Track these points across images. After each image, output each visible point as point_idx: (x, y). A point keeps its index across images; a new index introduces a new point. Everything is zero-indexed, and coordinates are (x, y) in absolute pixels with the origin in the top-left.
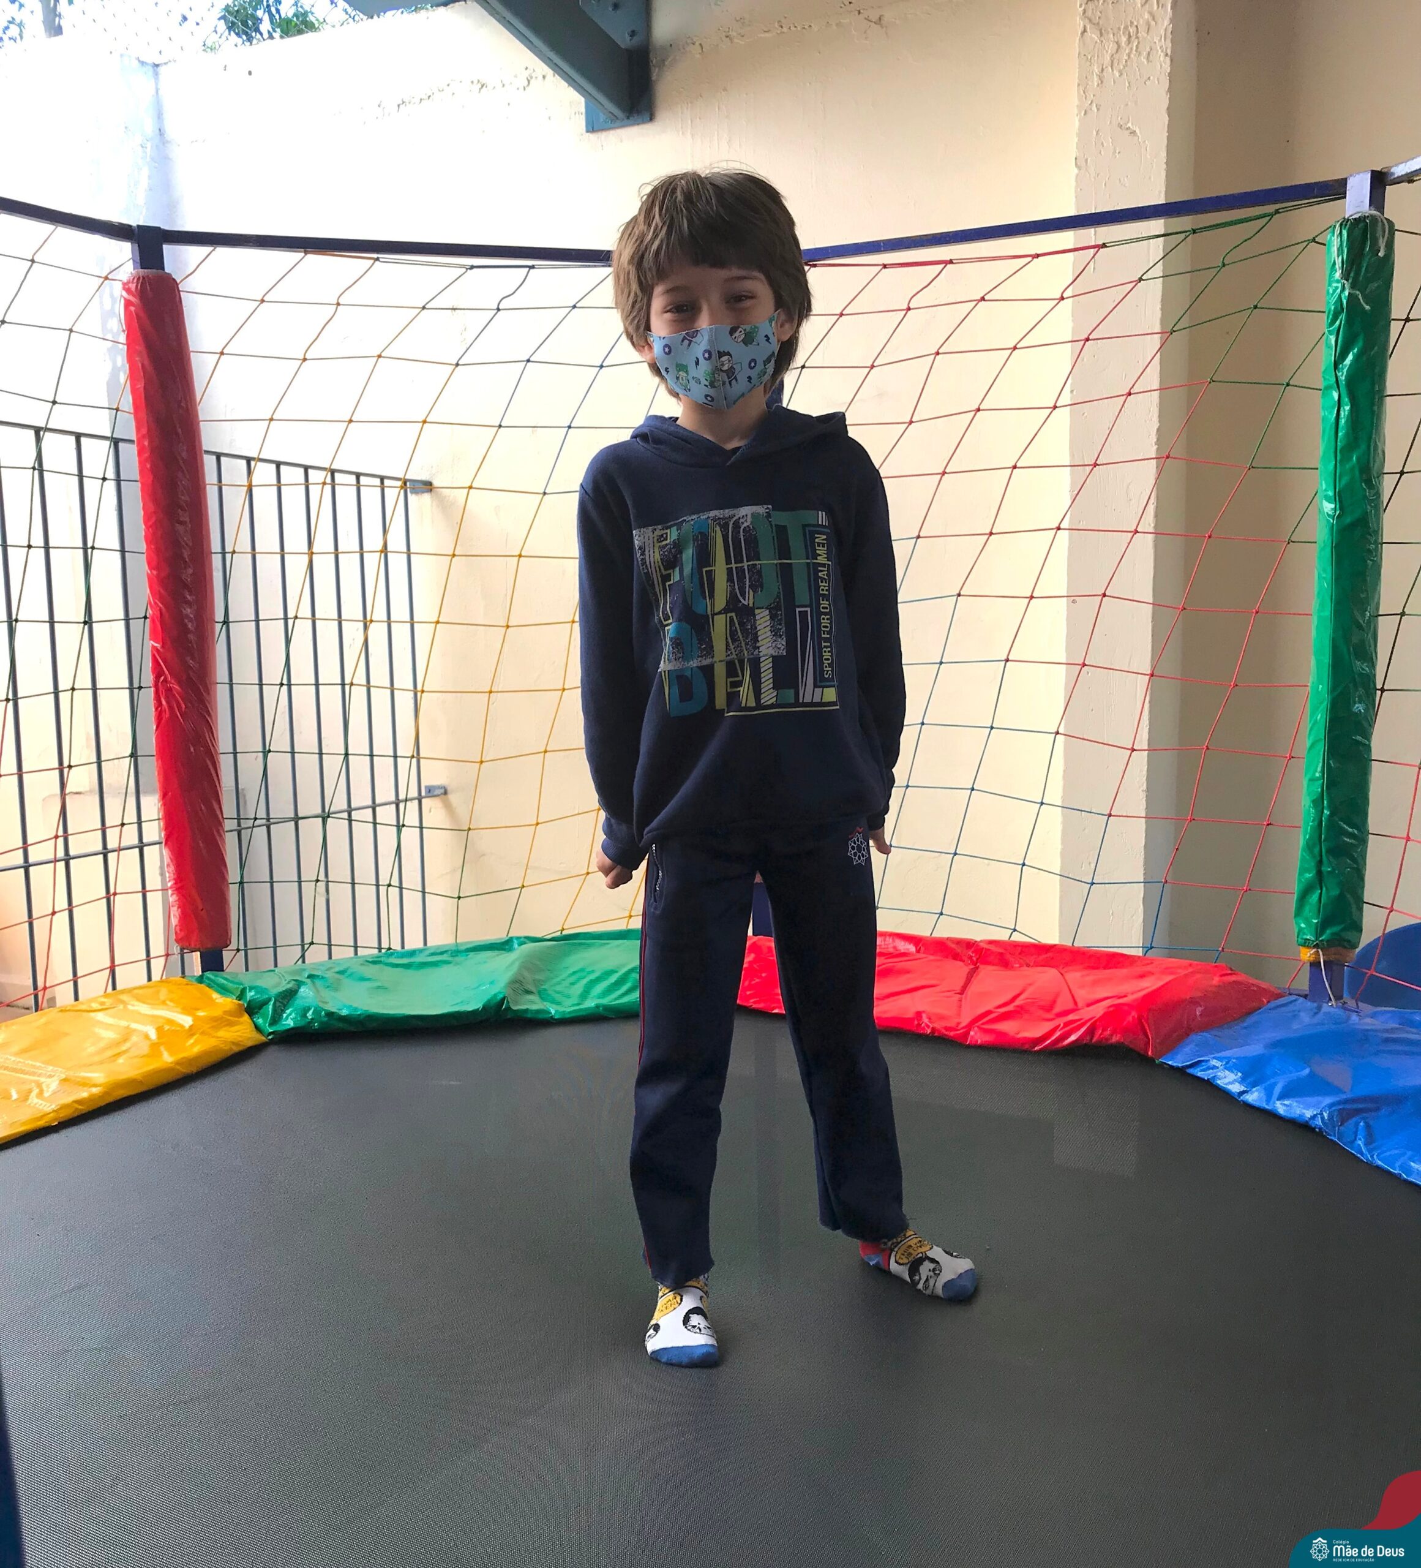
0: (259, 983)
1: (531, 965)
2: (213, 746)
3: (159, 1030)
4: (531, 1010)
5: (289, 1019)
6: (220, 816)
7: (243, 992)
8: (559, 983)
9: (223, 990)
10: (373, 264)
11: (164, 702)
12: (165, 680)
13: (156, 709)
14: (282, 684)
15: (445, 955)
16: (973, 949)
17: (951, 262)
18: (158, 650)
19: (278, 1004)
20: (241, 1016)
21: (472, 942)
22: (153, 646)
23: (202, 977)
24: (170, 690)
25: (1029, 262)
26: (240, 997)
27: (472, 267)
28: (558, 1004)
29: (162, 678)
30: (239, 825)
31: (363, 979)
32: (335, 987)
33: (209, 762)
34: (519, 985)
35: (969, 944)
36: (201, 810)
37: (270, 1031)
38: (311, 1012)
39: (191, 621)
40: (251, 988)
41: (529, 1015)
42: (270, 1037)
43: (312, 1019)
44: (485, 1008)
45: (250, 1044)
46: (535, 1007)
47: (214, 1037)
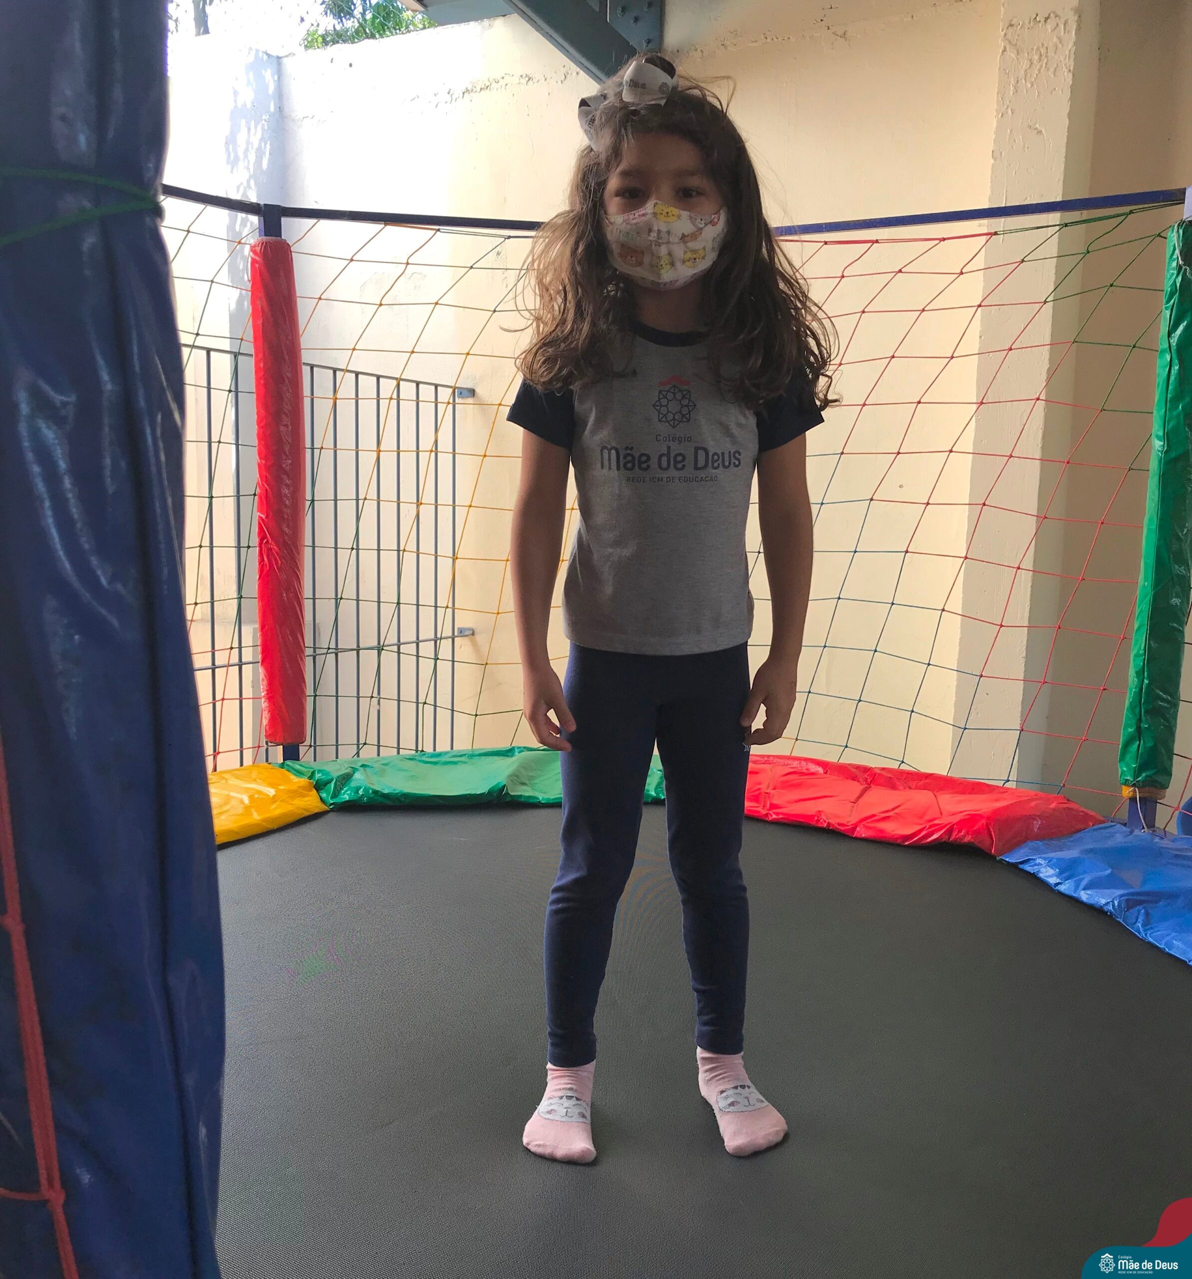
0: (325, 768)
2: (300, 593)
3: (251, 798)
4: (525, 796)
5: (346, 795)
6: (302, 645)
7: (313, 774)
8: (545, 779)
9: (298, 773)
10: (435, 233)
11: (265, 559)
12: (267, 542)
13: (260, 564)
14: (352, 549)
15: (463, 757)
16: (868, 773)
17: (877, 241)
18: (263, 520)
19: (338, 783)
20: (311, 790)
21: (483, 749)
22: (260, 517)
23: (283, 763)
24: (270, 550)
25: (937, 244)
26: (310, 778)
27: (509, 237)
28: (545, 793)
29: (265, 540)
30: (315, 652)
31: (400, 770)
32: (382, 773)
33: (296, 605)
34: (516, 778)
35: (866, 770)
36: (289, 639)
37: (331, 802)
38: (362, 790)
39: (287, 498)
40: (319, 771)
41: (522, 799)
42: (331, 807)
43: (362, 795)
44: (490, 792)
45: (316, 811)
46: (527, 794)
47: (290, 804)
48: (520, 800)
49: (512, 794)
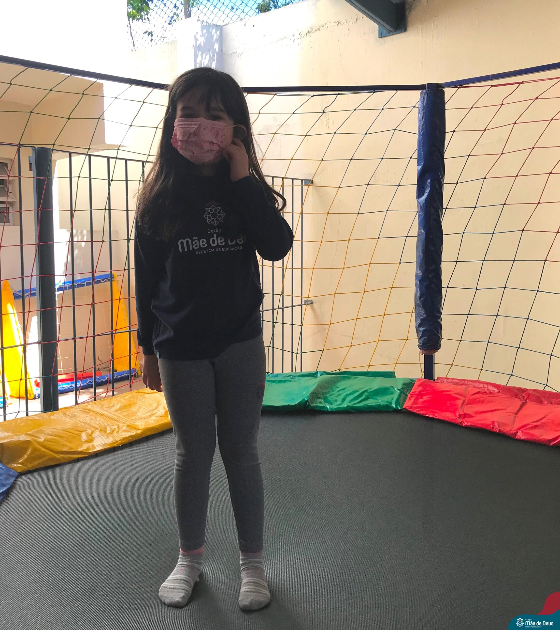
1: (322, 385)
4: (319, 407)
8: (333, 394)
10: (274, 96)
15: (290, 378)
16: (525, 393)
17: (523, 82)
27: (314, 96)
28: (331, 404)
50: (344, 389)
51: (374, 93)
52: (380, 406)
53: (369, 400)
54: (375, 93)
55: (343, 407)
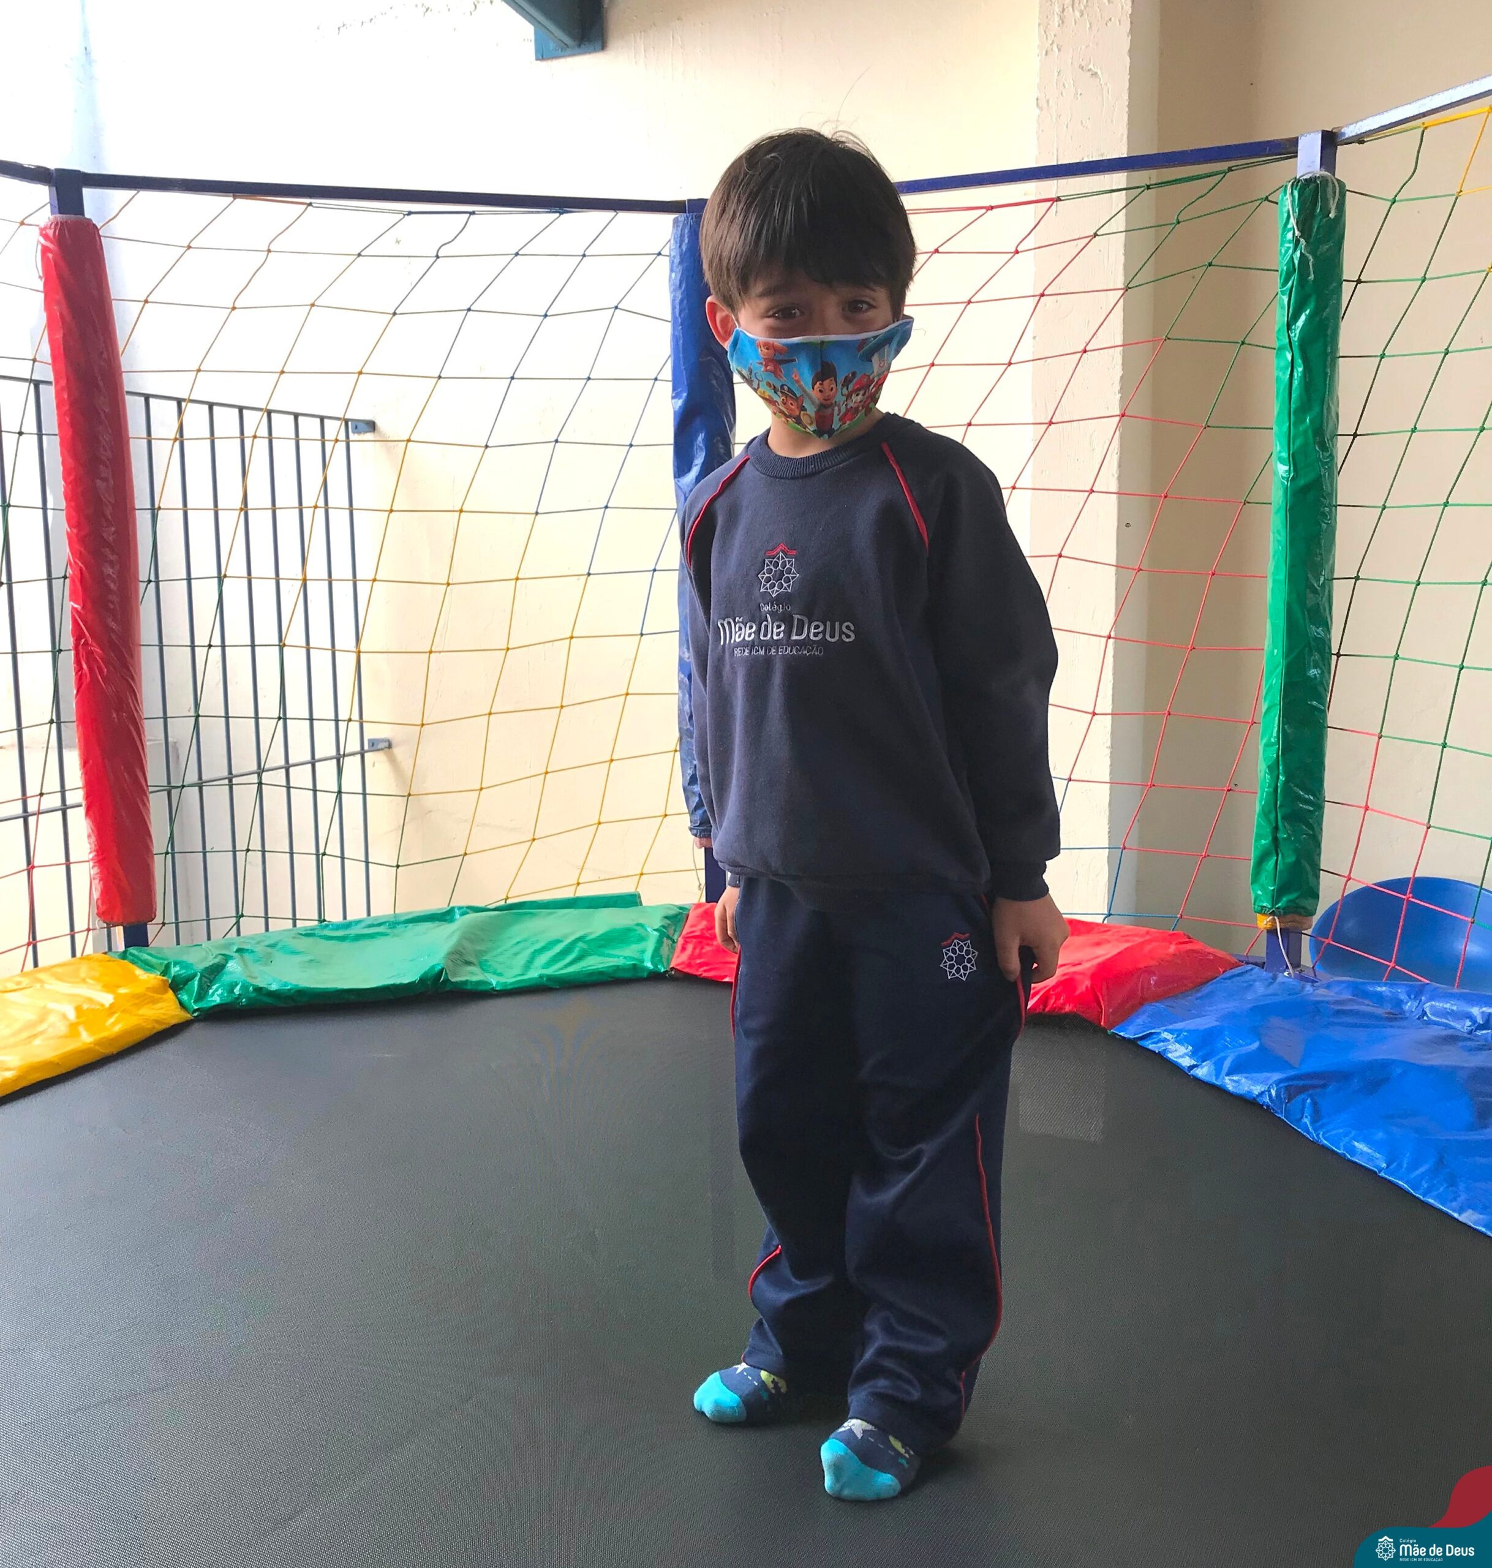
0: (185, 958)
1: (474, 936)
2: (137, 712)
3: (78, 1009)
4: (471, 982)
5: (216, 996)
6: (144, 784)
7: (168, 967)
8: (501, 954)
9: (148, 966)
10: (306, 209)
11: (84, 666)
12: (86, 643)
13: (77, 673)
14: (210, 646)
15: (382, 927)
18: (77, 611)
19: (204, 979)
20: (166, 992)
21: (411, 913)
22: (73, 607)
23: (125, 952)
24: (91, 653)
25: (983, 214)
26: (165, 972)
27: (410, 213)
28: (500, 975)
29: (82, 640)
31: (294, 953)
32: (267, 960)
33: (130, 728)
34: (459, 957)
36: (124, 779)
37: (196, 1007)
38: (238, 987)
39: (113, 580)
40: (176, 964)
41: (469, 987)
42: (196, 1014)
43: (239, 995)
44: (422, 980)
45: (174, 1022)
46: (474, 979)
47: (136, 1015)
48: (465, 987)
49: (454, 980)
50: (525, 940)
51: (561, 214)
52: (618, 968)
53: (590, 958)
54: (565, 215)
55: (530, 979)
